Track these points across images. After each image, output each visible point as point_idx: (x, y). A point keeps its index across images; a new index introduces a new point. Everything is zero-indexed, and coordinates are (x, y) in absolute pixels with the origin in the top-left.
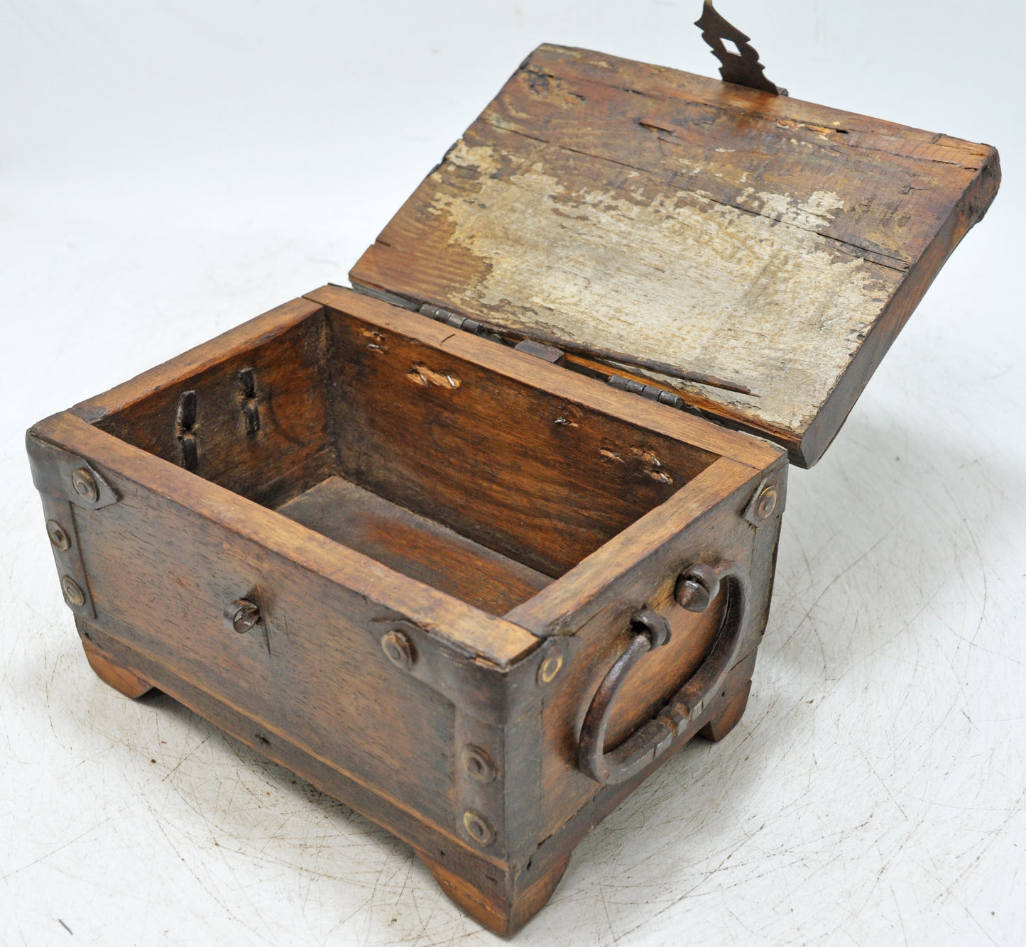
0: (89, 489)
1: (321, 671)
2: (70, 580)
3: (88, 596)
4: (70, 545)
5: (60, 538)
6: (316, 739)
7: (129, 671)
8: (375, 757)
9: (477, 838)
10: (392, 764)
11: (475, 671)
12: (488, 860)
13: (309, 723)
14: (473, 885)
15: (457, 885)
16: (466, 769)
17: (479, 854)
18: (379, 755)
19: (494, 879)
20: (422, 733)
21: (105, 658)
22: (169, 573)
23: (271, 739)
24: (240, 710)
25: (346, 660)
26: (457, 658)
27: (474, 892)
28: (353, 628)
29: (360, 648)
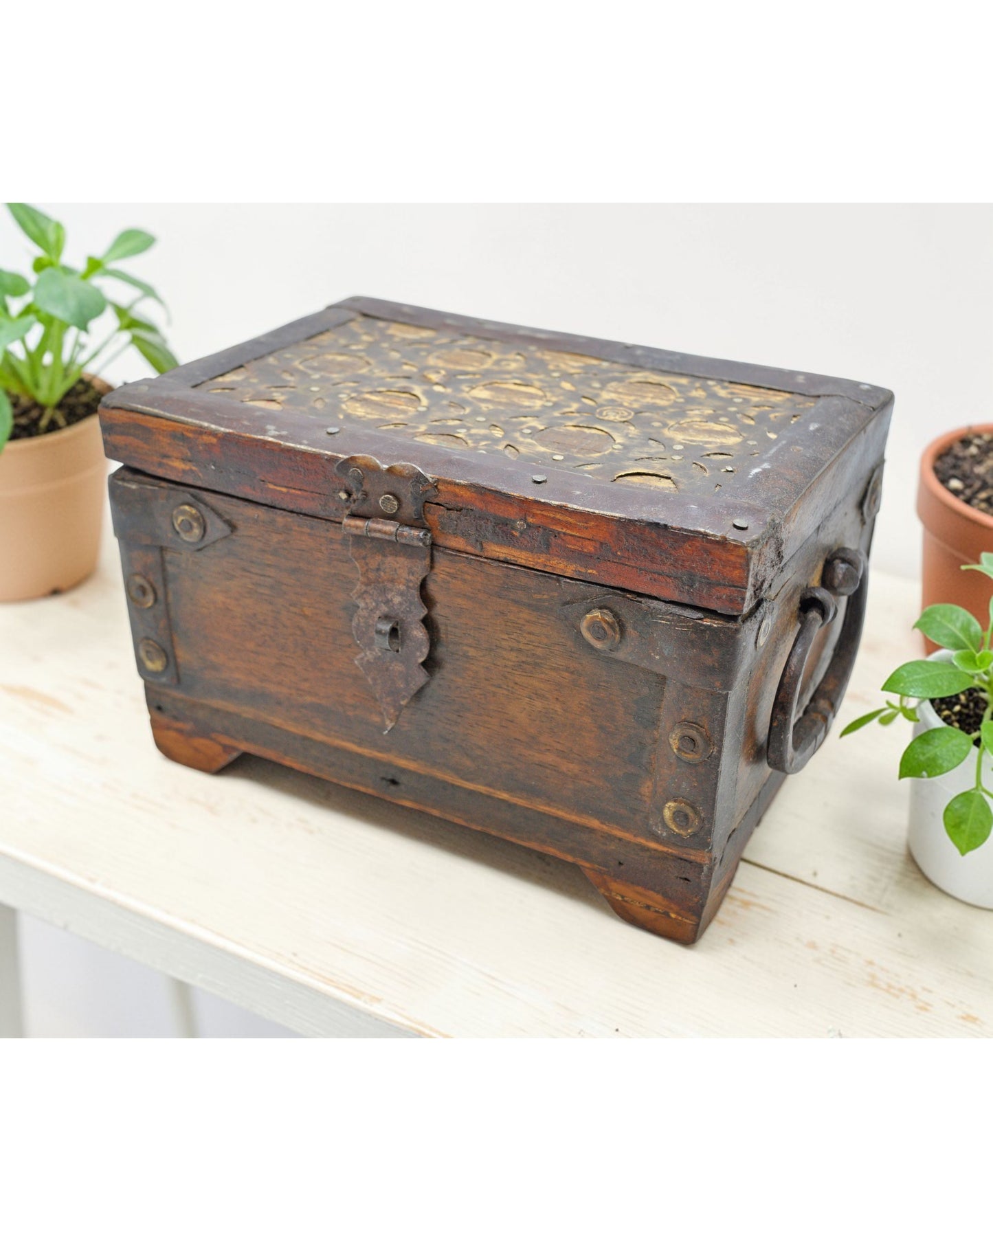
0: (195, 524)
1: (486, 680)
2: (151, 642)
3: (171, 659)
4: (156, 600)
5: (143, 591)
6: (468, 762)
7: (212, 739)
8: (546, 768)
9: (679, 830)
10: (569, 771)
11: (703, 631)
12: (685, 856)
13: (461, 746)
14: (658, 892)
15: (634, 897)
16: (675, 750)
17: (674, 851)
18: (553, 763)
19: (686, 879)
20: (616, 724)
21: (180, 731)
22: (291, 605)
23: (402, 779)
24: (366, 752)
25: (524, 659)
26: (681, 622)
27: (656, 900)
28: (538, 619)
29: (545, 641)
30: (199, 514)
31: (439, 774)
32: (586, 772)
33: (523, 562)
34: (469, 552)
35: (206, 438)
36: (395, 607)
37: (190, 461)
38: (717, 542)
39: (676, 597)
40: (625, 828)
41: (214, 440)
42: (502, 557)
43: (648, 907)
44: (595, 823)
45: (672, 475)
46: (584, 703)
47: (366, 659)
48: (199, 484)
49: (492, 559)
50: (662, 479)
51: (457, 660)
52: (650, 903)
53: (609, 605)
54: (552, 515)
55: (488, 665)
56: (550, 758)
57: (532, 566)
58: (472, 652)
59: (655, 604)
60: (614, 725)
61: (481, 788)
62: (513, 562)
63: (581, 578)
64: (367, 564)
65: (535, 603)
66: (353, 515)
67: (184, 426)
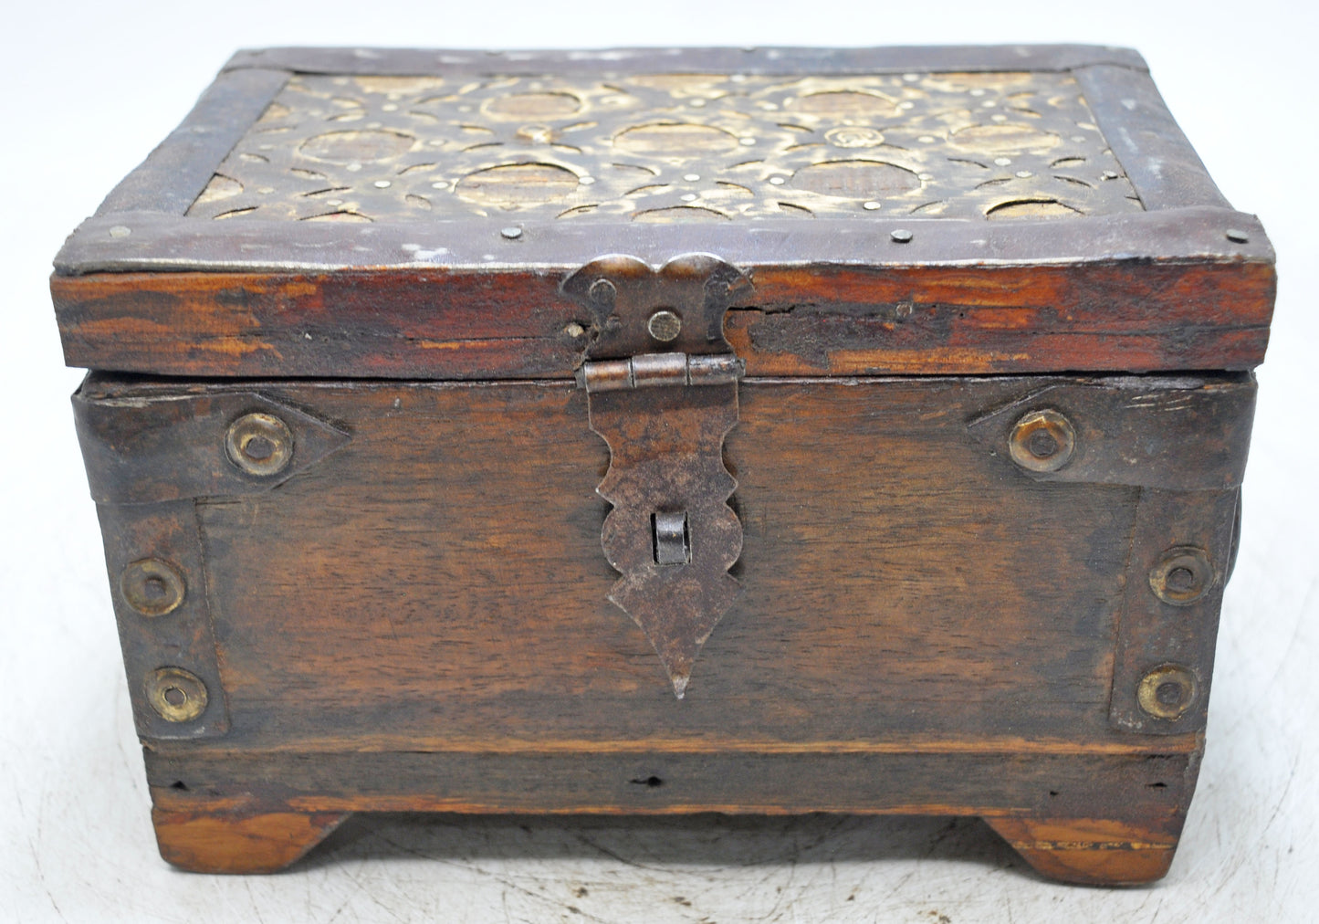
0: (276, 444)
3: (216, 690)
4: (186, 595)
5: (161, 585)
6: (795, 711)
7: (292, 810)
8: (937, 681)
9: (1166, 711)
10: (975, 675)
11: (1208, 404)
12: (1162, 750)
13: (786, 689)
14: (1112, 818)
15: (1070, 837)
16: (1160, 594)
17: (1144, 748)
18: (948, 671)
19: (1160, 785)
20: (1055, 581)
21: (221, 814)
22: (465, 538)
23: (668, 772)
24: (606, 746)
25: (901, 521)
26: (1173, 398)
27: (1110, 831)
28: (927, 451)
29: (940, 483)
30: (281, 424)
31: (742, 745)
32: (1006, 668)
33: (900, 369)
34: (803, 373)
35: (294, 290)
36: (680, 491)
37: (257, 335)
38: (1230, 266)
39: (1159, 361)
40: (1065, 737)
41: (312, 289)
42: (862, 368)
43: (1096, 846)
44: (1016, 744)
45: (1055, 197)
46: (1005, 563)
47: (629, 588)
48: (277, 371)
49: (845, 377)
50: (1045, 205)
51: (784, 551)
52: (1100, 838)
53: (1051, 401)
54: (957, 284)
55: (838, 546)
56: (945, 664)
57: (916, 372)
58: (809, 534)
59: (1124, 382)
60: (1053, 584)
61: (820, 746)
62: (881, 373)
63: (1001, 370)
64: (623, 434)
65: (923, 428)
66: (595, 359)
67: (244, 276)
